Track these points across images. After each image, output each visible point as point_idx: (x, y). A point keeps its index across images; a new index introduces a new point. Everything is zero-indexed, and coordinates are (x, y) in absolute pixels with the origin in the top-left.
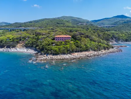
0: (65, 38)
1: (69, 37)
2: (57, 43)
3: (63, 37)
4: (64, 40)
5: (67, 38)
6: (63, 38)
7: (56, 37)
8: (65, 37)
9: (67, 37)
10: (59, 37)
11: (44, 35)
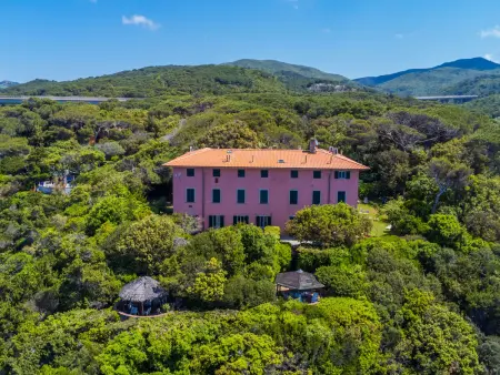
0: (294, 184)
1: (337, 174)
2: (191, 271)
3: (264, 173)
4: (279, 199)
5: (320, 185)
6: (264, 184)
7: (191, 171)
8: (294, 173)
9: (317, 173)
10: (217, 172)
11: (112, 137)
